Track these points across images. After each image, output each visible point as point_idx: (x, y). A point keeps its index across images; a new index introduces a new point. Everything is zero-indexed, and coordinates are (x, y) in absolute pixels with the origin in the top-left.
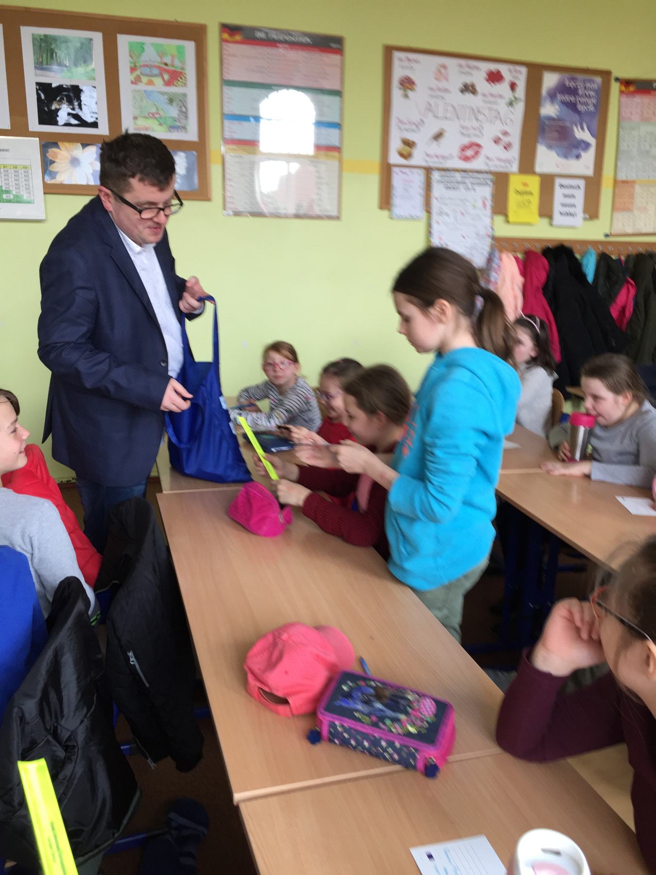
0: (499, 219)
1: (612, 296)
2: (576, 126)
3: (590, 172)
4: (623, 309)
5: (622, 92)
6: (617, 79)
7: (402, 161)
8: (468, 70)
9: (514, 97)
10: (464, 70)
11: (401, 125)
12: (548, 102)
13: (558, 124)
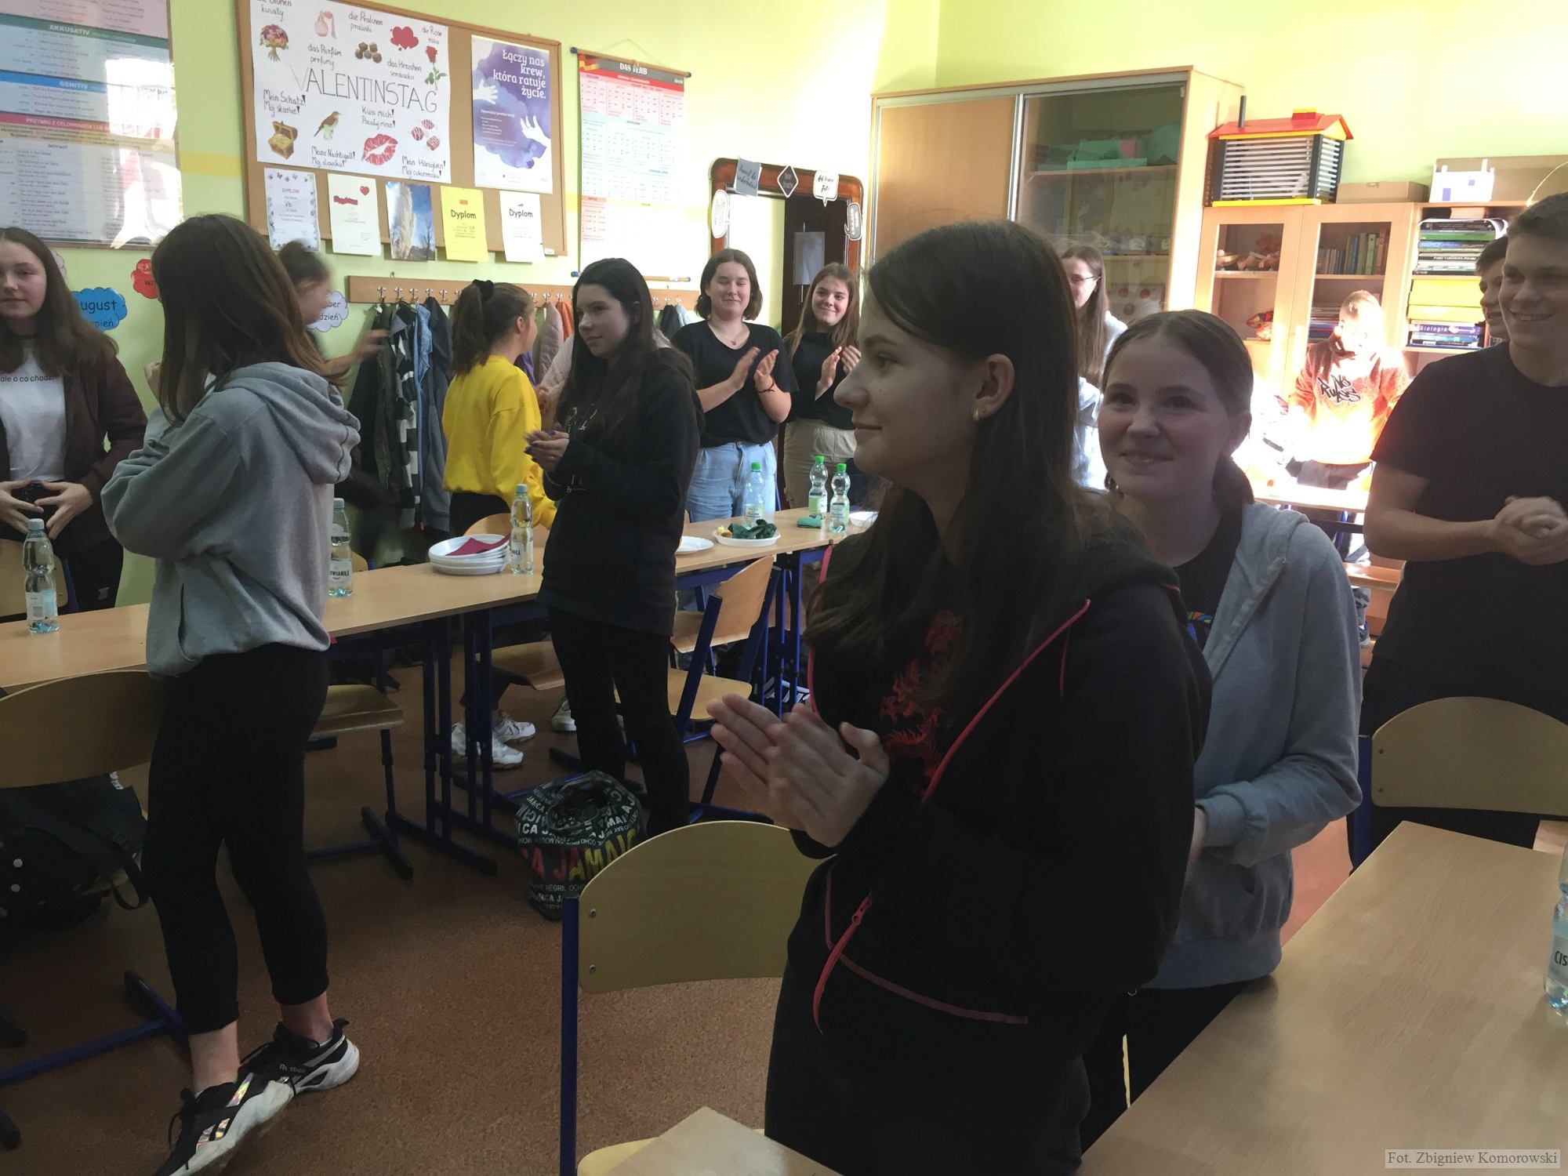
2: (524, 118)
3: (548, 188)
5: (579, 70)
6: (571, 52)
7: (279, 159)
8: (365, 24)
9: (434, 69)
10: (358, 22)
11: (272, 102)
12: (482, 81)
13: (498, 114)
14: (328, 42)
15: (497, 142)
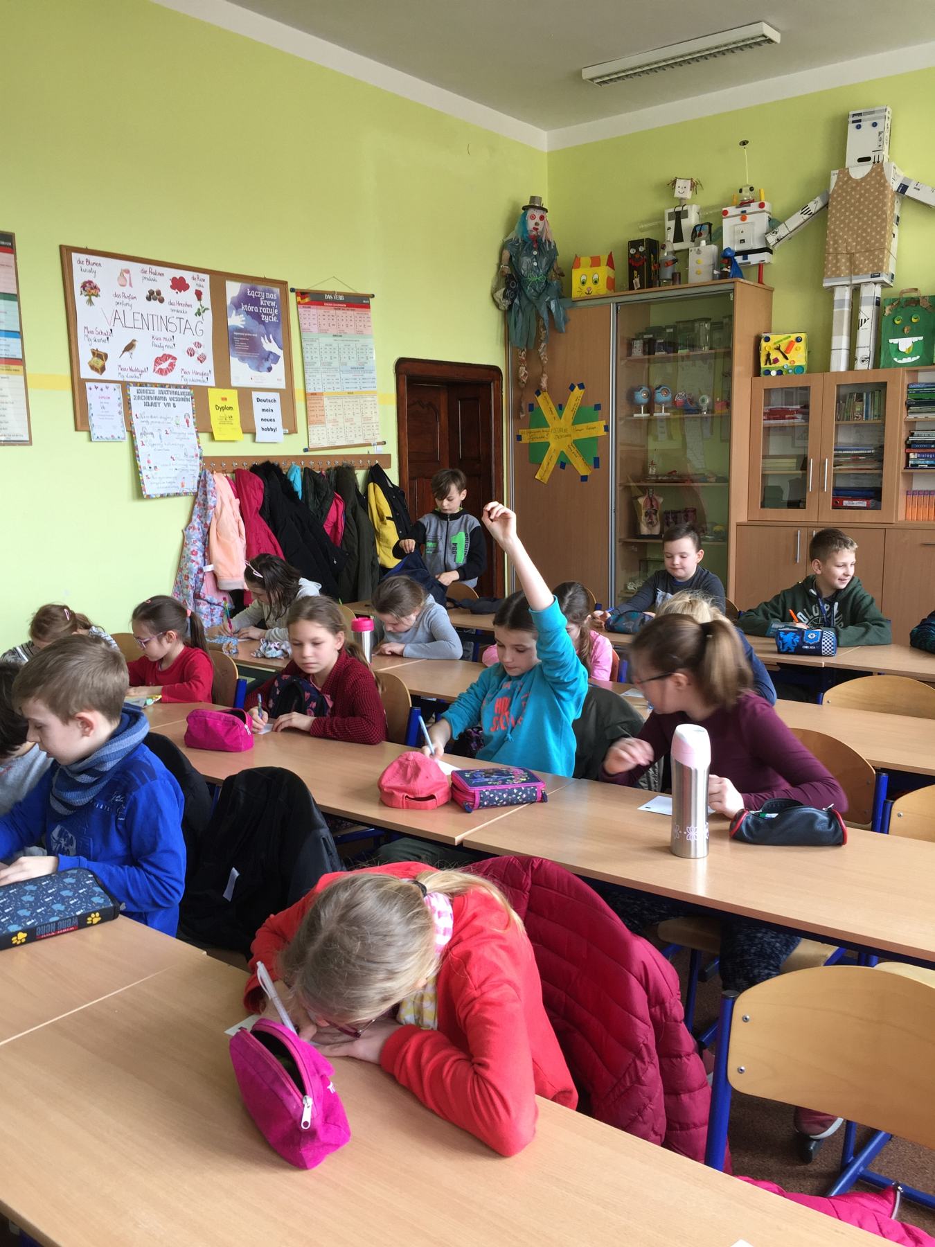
0: (204, 437)
1: (323, 513)
2: (264, 337)
3: (282, 385)
4: (335, 525)
5: (298, 303)
6: (293, 290)
7: (96, 375)
8: (152, 276)
9: (201, 305)
10: (147, 275)
11: (90, 335)
12: (234, 312)
13: (246, 334)
14: (127, 290)
15: (245, 354)
